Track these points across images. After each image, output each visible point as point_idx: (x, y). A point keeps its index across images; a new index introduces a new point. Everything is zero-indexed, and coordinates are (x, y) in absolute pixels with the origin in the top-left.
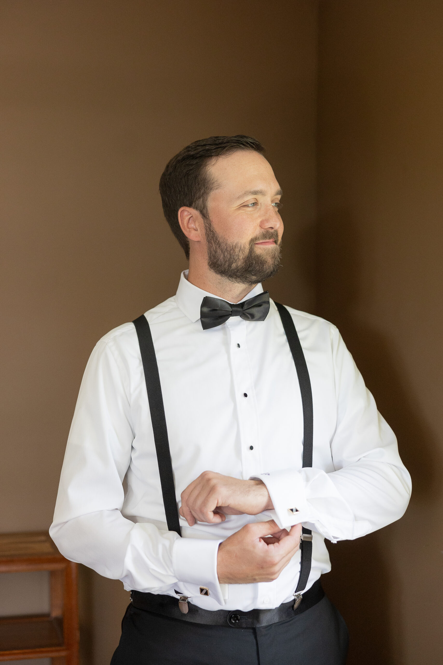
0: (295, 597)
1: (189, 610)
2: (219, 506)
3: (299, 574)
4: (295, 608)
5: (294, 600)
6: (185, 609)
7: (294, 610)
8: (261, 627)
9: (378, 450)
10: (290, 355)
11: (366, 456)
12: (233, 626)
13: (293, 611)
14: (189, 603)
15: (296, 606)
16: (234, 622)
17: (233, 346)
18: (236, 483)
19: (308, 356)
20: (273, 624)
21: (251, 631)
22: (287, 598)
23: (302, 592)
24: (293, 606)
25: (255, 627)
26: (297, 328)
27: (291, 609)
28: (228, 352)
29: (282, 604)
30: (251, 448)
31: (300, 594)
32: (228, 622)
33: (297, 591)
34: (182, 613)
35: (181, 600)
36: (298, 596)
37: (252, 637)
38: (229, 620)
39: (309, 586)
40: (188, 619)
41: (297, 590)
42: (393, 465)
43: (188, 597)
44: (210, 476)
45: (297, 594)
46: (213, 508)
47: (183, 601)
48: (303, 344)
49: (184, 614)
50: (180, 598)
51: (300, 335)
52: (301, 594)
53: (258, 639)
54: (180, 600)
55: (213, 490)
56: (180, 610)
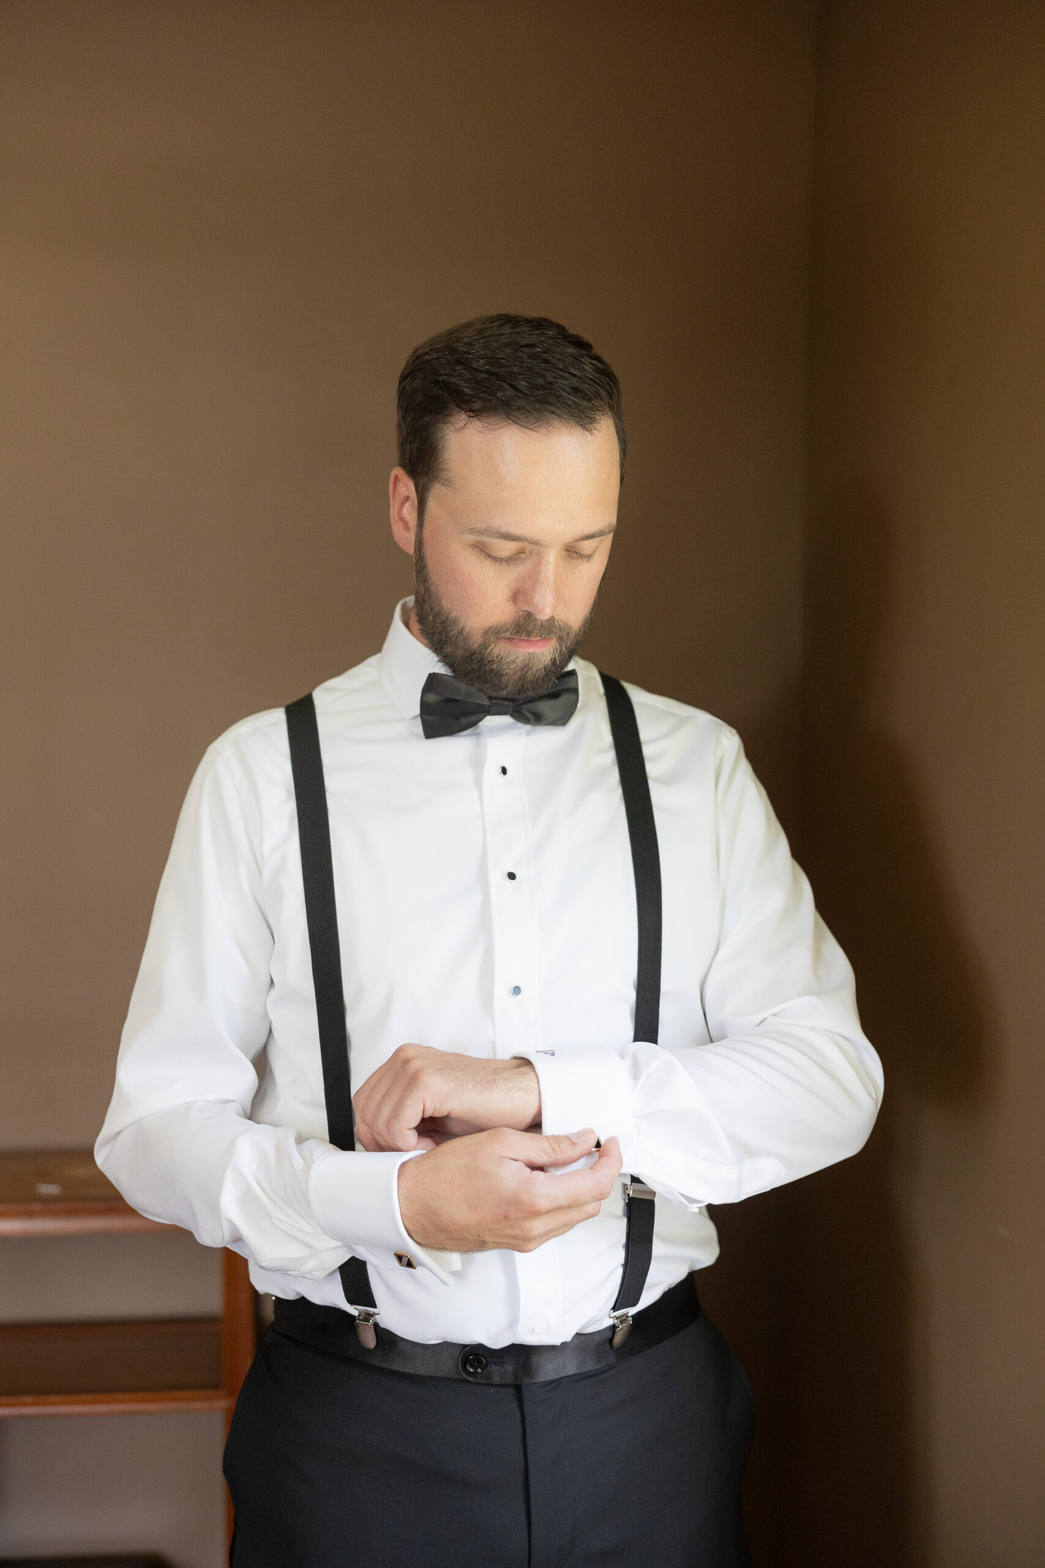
0: (616, 1321)
1: (377, 1342)
2: (427, 1115)
3: (620, 1272)
4: (616, 1345)
5: (613, 1327)
6: (370, 1340)
7: (614, 1348)
8: (534, 1383)
9: (806, 1000)
10: (619, 792)
11: (778, 1013)
12: (473, 1381)
13: (612, 1350)
14: (376, 1326)
15: (618, 1339)
16: (472, 1370)
17: (491, 771)
18: (467, 1066)
19: (659, 797)
20: (563, 1378)
21: (512, 1391)
22: (588, 1322)
23: (632, 1311)
24: (611, 1340)
25: (520, 1383)
26: (644, 735)
27: (608, 1347)
28: (478, 783)
29: (578, 1334)
30: (517, 990)
31: (628, 1313)
32: (460, 1369)
33: (616, 1308)
34: (362, 1346)
35: (361, 1318)
36: (623, 1319)
37: (514, 1405)
38: (462, 1367)
39: (649, 1296)
40: (377, 1362)
41: (618, 1304)
42: (840, 1035)
43: (374, 1313)
44: (410, 1053)
45: (619, 1313)
46: (416, 1121)
47: (365, 1321)
48: (652, 770)
49: (368, 1350)
50: (359, 1315)
51: (647, 751)
52: (629, 1315)
53: (526, 1409)
54: (359, 1319)
55: (413, 1080)
56: (358, 1340)
